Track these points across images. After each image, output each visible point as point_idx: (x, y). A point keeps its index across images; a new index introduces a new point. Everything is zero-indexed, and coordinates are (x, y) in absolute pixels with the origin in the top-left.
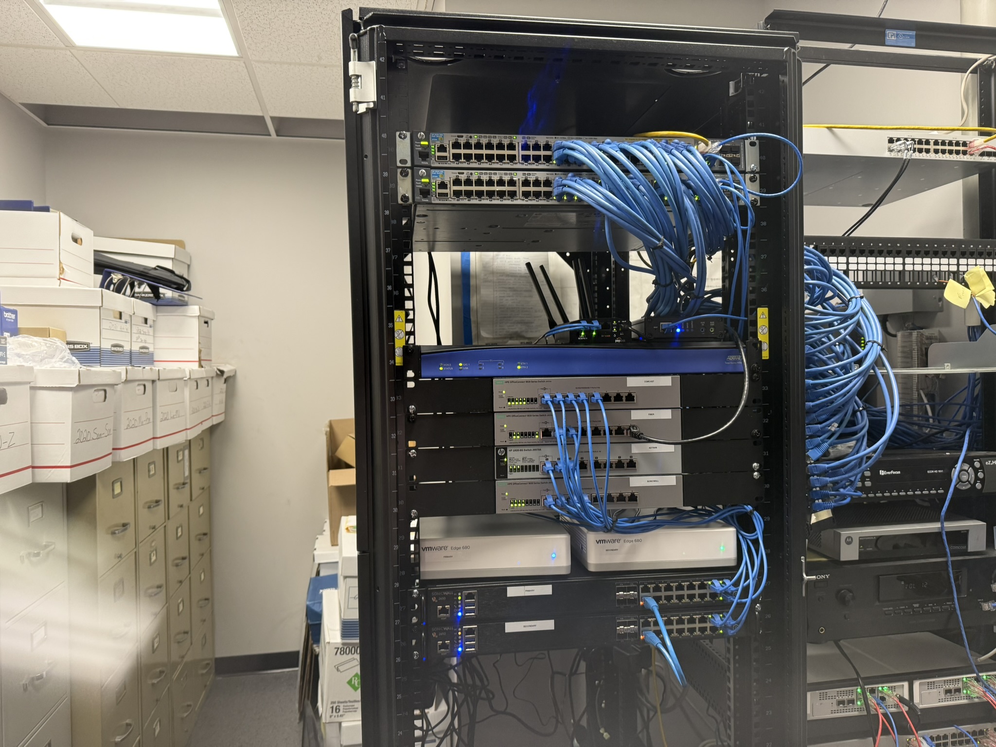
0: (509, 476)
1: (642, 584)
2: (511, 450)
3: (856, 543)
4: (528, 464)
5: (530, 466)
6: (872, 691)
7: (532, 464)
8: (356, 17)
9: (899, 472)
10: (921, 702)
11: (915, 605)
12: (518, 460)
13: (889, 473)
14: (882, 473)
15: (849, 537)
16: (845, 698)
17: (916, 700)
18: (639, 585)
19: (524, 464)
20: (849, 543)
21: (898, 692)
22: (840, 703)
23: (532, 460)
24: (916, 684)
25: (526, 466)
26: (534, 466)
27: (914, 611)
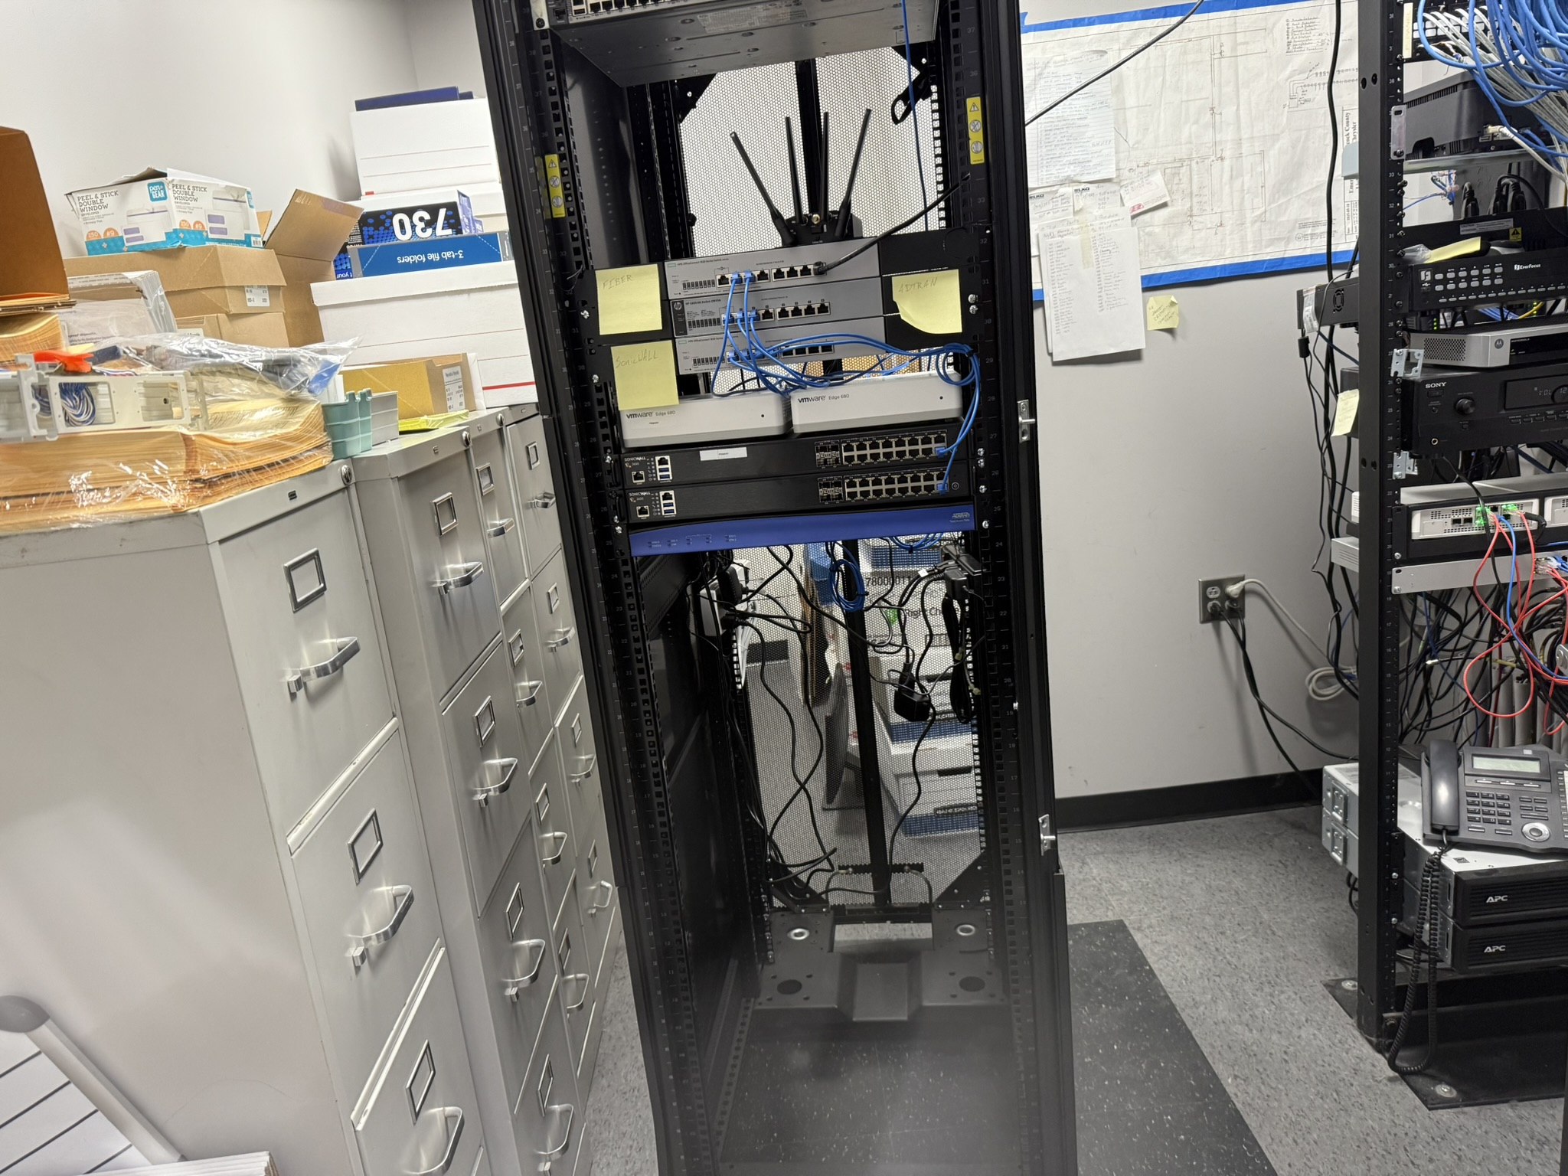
0: (690, 333)
1: (844, 442)
2: (687, 304)
3: (1507, 346)
4: (708, 318)
5: (710, 320)
6: (1495, 509)
7: (712, 317)
9: (1539, 266)
10: (1553, 521)
11: (1549, 412)
12: (697, 314)
13: (1526, 267)
14: (1517, 267)
15: (1499, 340)
16: (1462, 517)
17: (1548, 517)
18: (840, 444)
19: (704, 318)
20: (1498, 347)
21: (1526, 510)
22: (1456, 521)
23: (712, 313)
24: (1549, 502)
25: (706, 320)
26: (714, 320)
27: (1546, 418)
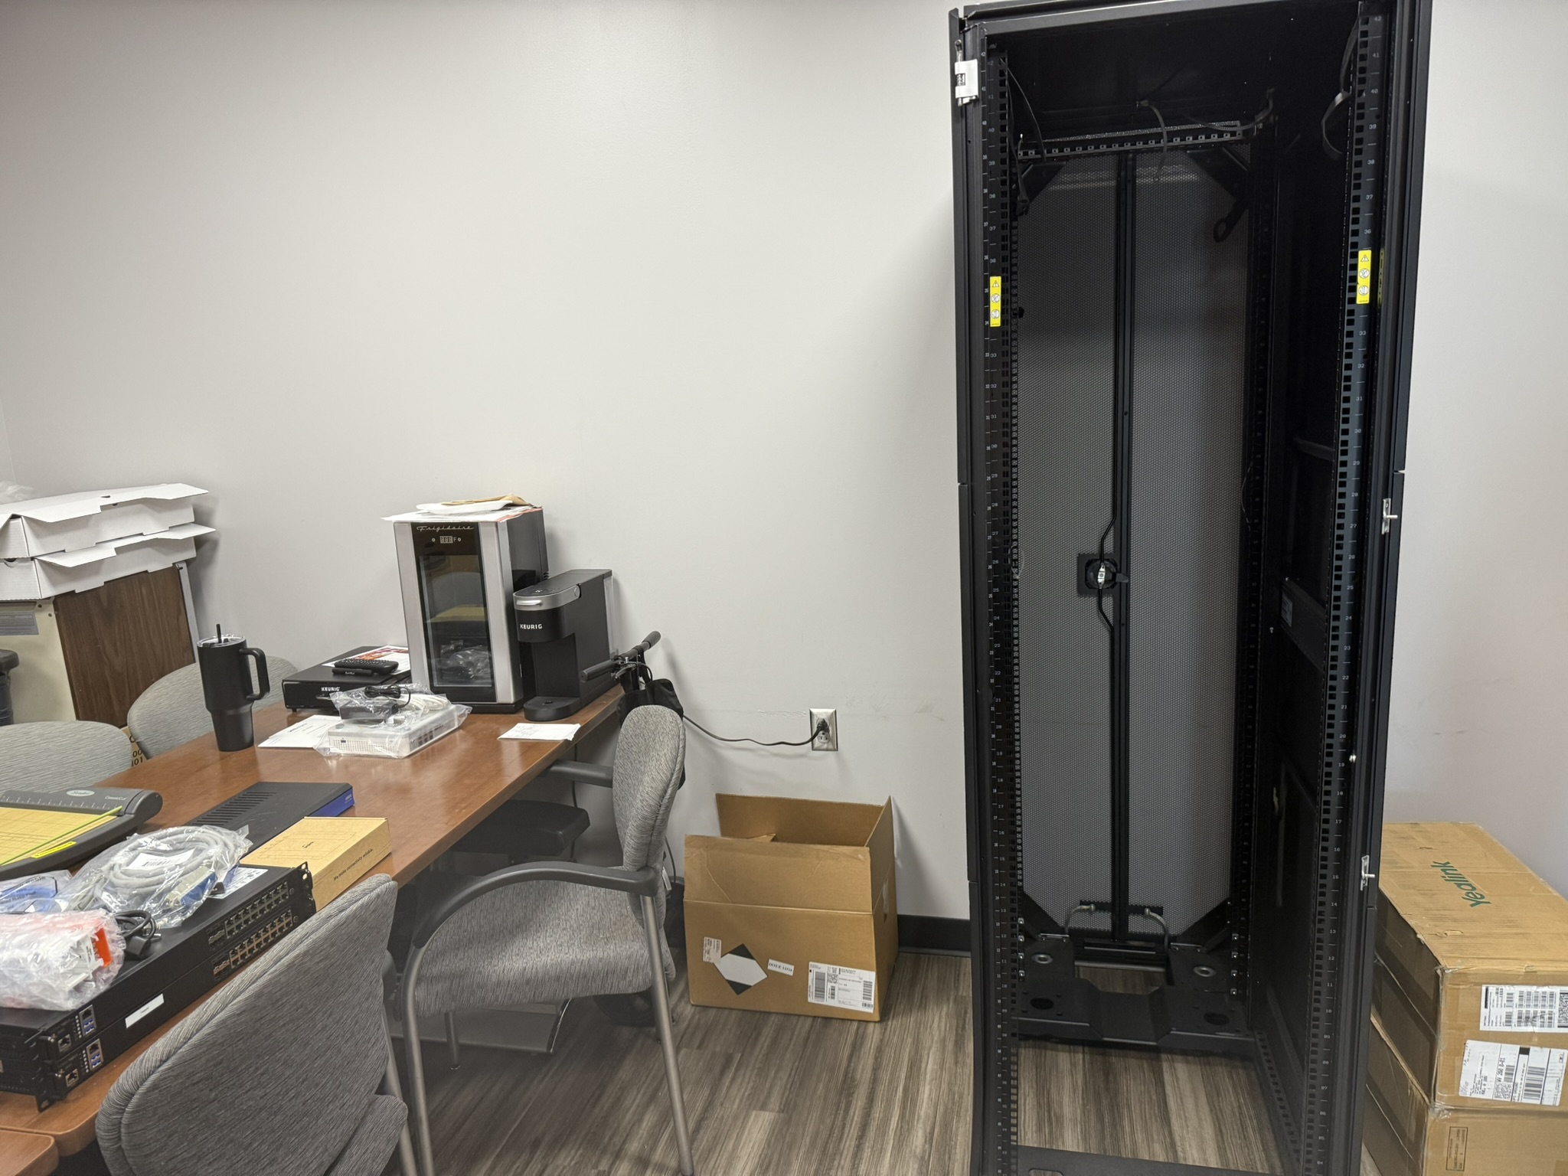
8: (961, 15)
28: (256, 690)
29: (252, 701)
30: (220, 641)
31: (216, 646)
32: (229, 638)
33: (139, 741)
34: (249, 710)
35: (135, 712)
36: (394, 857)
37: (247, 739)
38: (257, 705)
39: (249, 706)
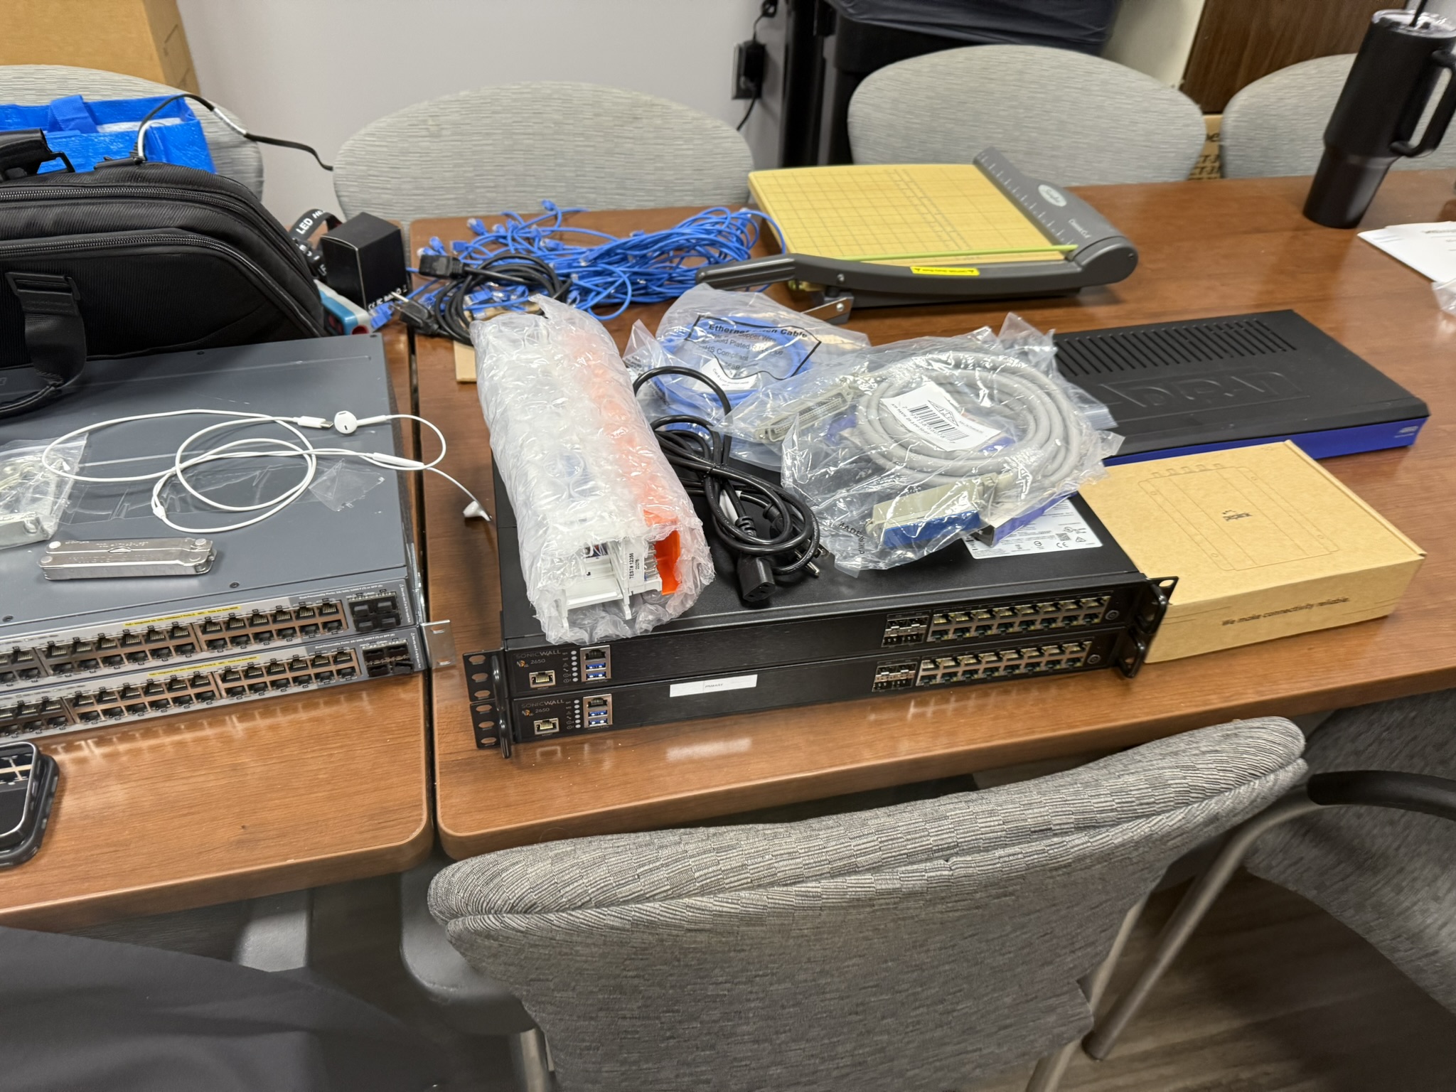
28: (1415, 140)
29: (1399, 153)
30: (1413, 24)
31: (1401, 30)
32: (1434, 23)
33: (1223, 143)
34: (1383, 167)
35: (1244, 100)
36: (1385, 635)
37: (1353, 212)
38: (1402, 163)
39: (1390, 159)
